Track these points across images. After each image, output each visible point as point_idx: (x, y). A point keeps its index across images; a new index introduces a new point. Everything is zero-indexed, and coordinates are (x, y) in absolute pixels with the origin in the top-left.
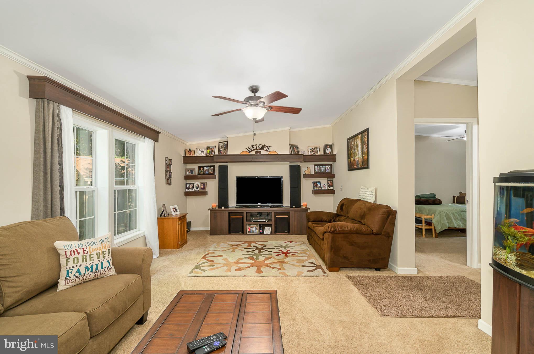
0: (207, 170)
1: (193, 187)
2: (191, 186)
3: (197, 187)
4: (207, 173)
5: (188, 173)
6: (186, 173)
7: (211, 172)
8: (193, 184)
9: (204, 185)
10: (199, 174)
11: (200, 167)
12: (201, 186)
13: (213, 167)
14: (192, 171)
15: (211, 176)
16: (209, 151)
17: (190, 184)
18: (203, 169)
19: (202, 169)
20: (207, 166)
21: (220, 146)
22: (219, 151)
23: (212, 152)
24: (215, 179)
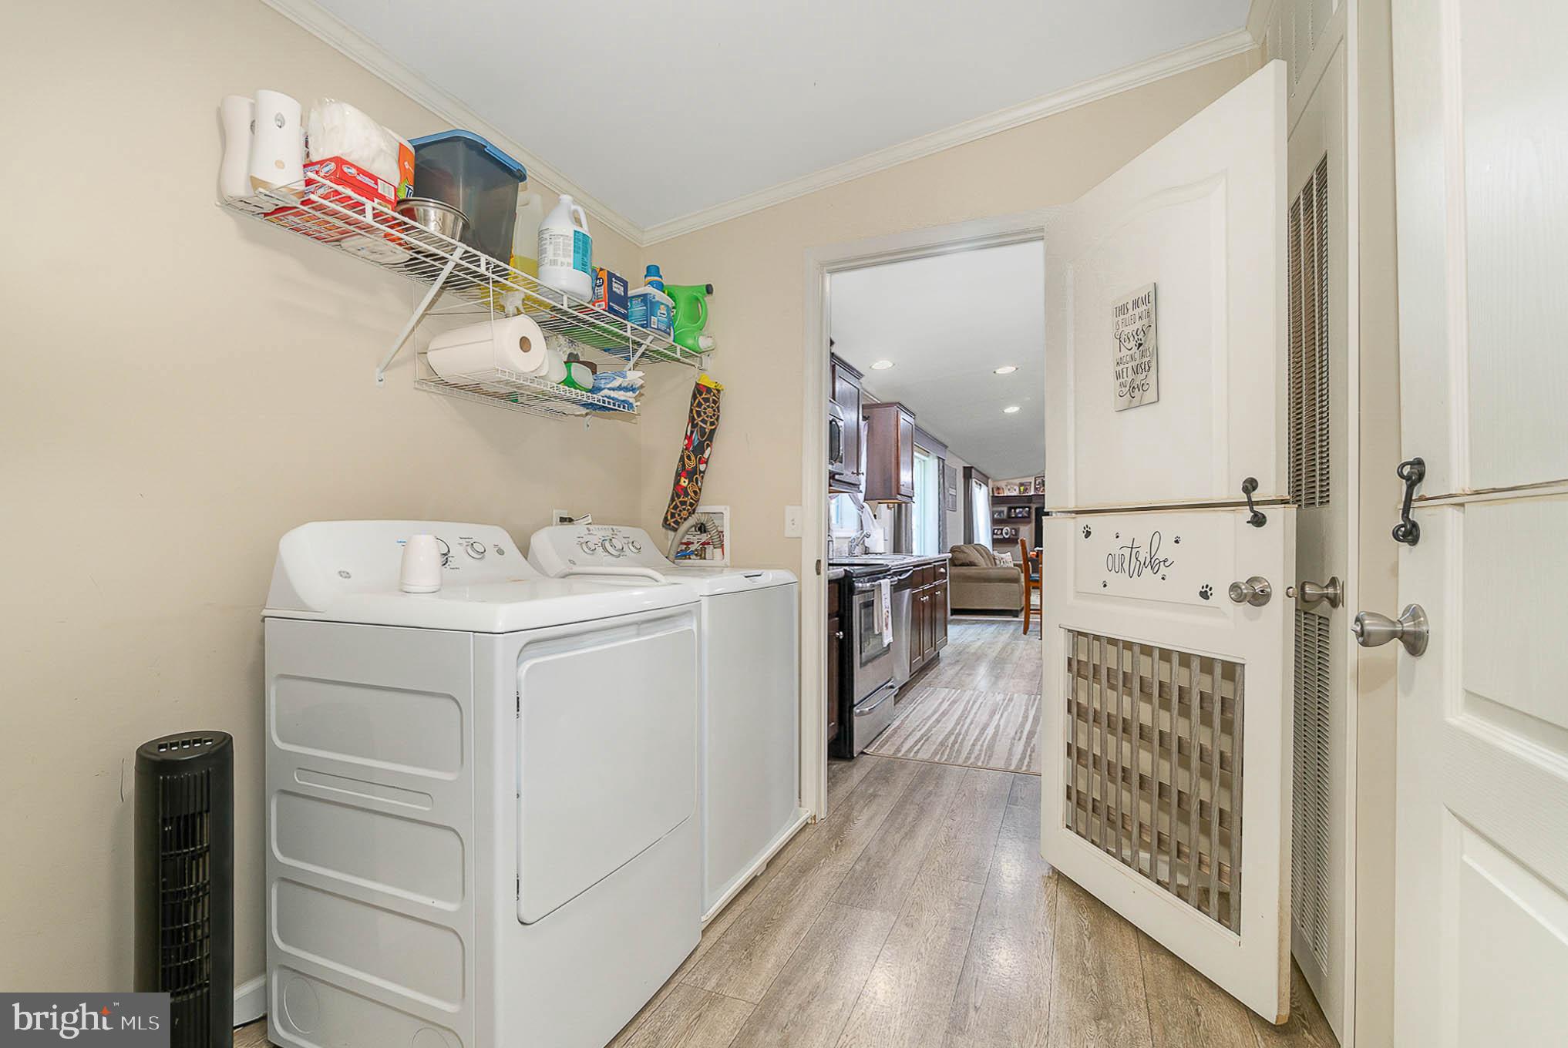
0: (1020, 513)
1: (1002, 533)
2: (999, 532)
3: (1007, 534)
4: (1020, 515)
5: (995, 516)
6: (993, 516)
7: (1026, 515)
8: (1002, 530)
9: (1017, 531)
10: (1009, 516)
11: (1010, 509)
12: (1011, 531)
13: (1027, 509)
14: (1000, 513)
15: (1025, 520)
16: (1022, 488)
17: (998, 529)
18: (1015, 511)
19: (1013, 510)
20: (1019, 508)
21: (1037, 483)
22: (1036, 489)
23: (1026, 490)
24: (1030, 522)
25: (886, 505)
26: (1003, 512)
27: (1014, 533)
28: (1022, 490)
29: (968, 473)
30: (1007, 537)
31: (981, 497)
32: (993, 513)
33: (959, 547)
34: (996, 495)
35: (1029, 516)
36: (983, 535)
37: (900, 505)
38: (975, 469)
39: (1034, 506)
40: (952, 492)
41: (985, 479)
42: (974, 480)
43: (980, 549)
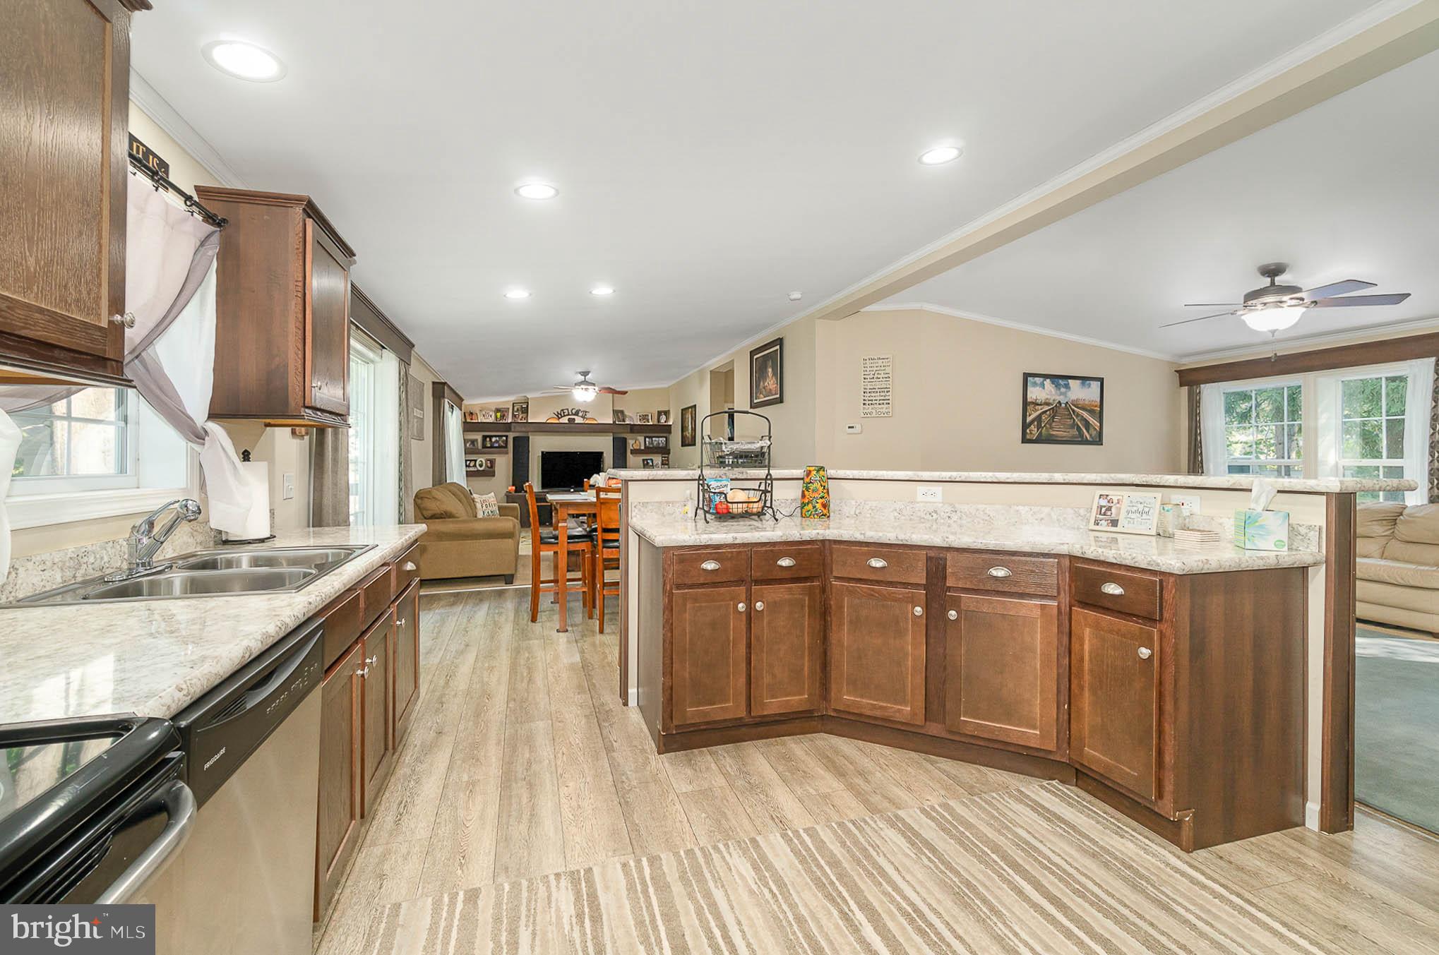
0: (497, 441)
1: (475, 466)
2: (472, 464)
3: (481, 466)
4: (497, 445)
5: (468, 444)
6: (466, 444)
7: (502, 444)
8: (475, 461)
9: (492, 462)
10: (484, 446)
11: (485, 437)
12: (486, 464)
13: (505, 438)
14: (473, 442)
15: (502, 449)
16: (499, 414)
17: (472, 460)
18: (491, 440)
19: (488, 439)
20: (496, 436)
21: (516, 409)
22: (514, 416)
23: (503, 416)
24: (507, 453)
25: (289, 429)
26: (477, 440)
27: (489, 465)
28: (499, 416)
29: (439, 389)
30: (481, 469)
31: (453, 421)
32: (466, 441)
33: (428, 492)
34: (468, 420)
35: (506, 447)
36: (456, 472)
37: (321, 431)
38: (449, 386)
39: (511, 435)
40: (417, 413)
41: (458, 400)
42: (446, 400)
43: (456, 490)
